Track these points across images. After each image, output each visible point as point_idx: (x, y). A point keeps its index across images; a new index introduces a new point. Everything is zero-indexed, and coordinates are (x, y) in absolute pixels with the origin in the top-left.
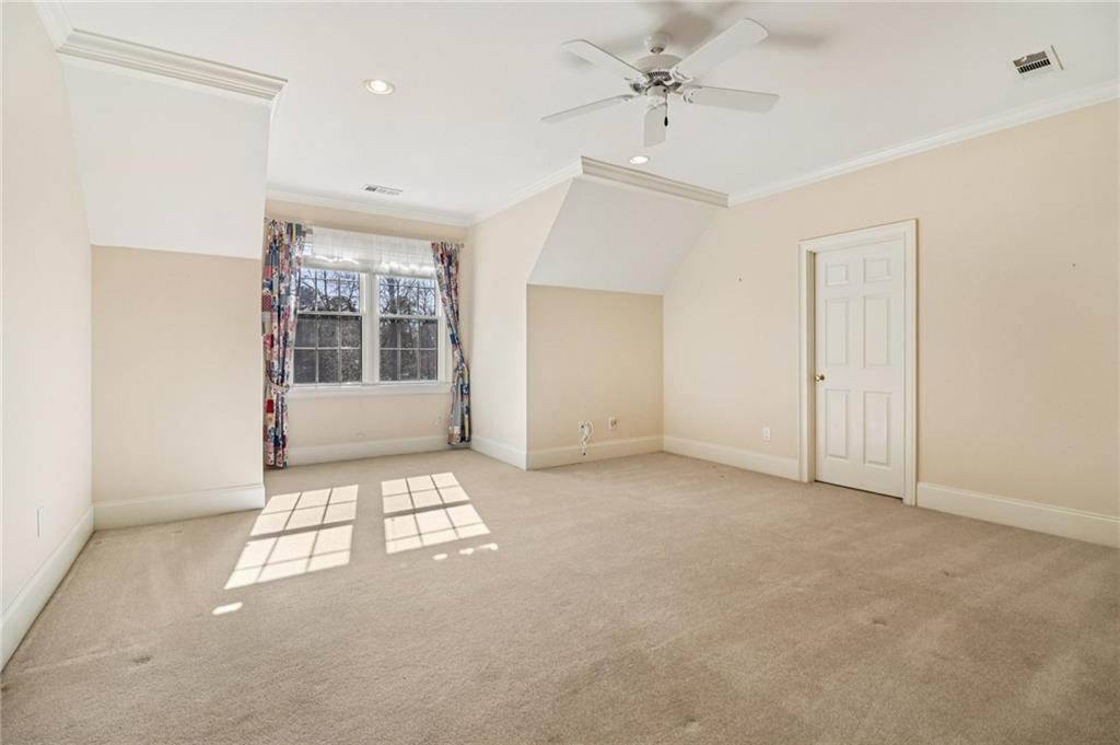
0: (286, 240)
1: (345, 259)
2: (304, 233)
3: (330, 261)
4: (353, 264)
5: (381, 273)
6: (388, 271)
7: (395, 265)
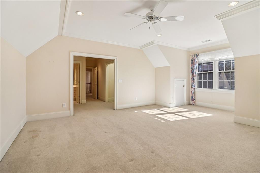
0: (194, 58)
1: (207, 59)
2: (198, 56)
3: (203, 60)
4: (208, 60)
5: (217, 61)
6: (219, 60)
7: (220, 58)
